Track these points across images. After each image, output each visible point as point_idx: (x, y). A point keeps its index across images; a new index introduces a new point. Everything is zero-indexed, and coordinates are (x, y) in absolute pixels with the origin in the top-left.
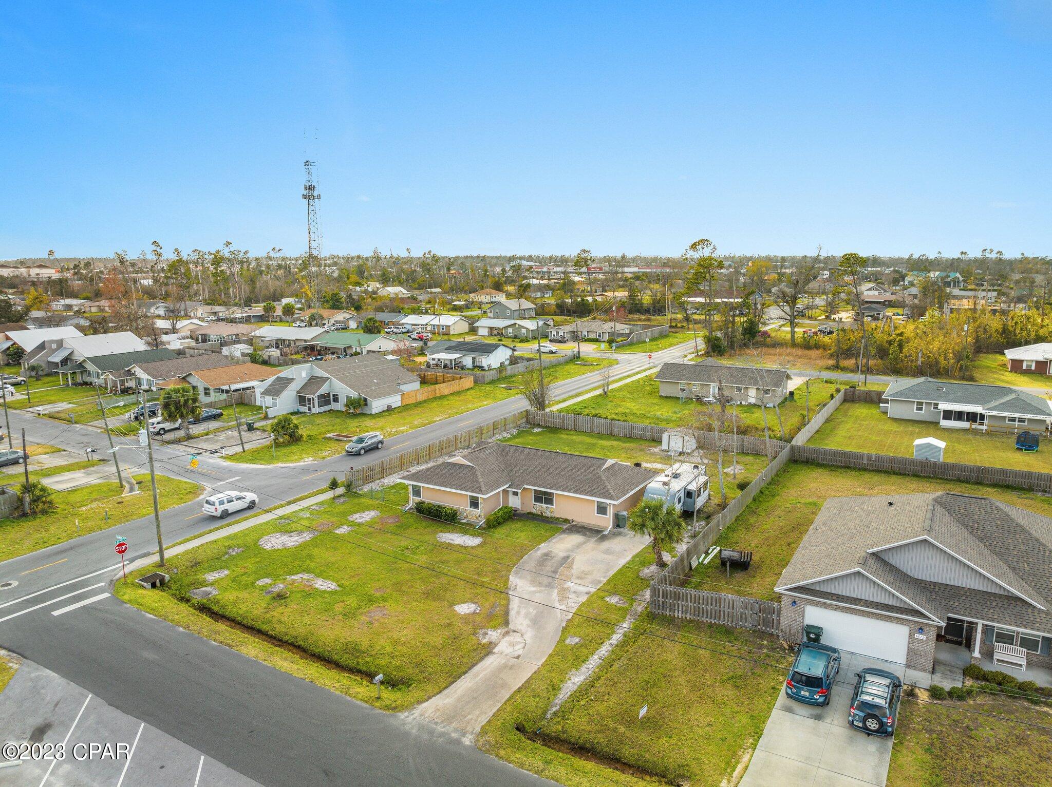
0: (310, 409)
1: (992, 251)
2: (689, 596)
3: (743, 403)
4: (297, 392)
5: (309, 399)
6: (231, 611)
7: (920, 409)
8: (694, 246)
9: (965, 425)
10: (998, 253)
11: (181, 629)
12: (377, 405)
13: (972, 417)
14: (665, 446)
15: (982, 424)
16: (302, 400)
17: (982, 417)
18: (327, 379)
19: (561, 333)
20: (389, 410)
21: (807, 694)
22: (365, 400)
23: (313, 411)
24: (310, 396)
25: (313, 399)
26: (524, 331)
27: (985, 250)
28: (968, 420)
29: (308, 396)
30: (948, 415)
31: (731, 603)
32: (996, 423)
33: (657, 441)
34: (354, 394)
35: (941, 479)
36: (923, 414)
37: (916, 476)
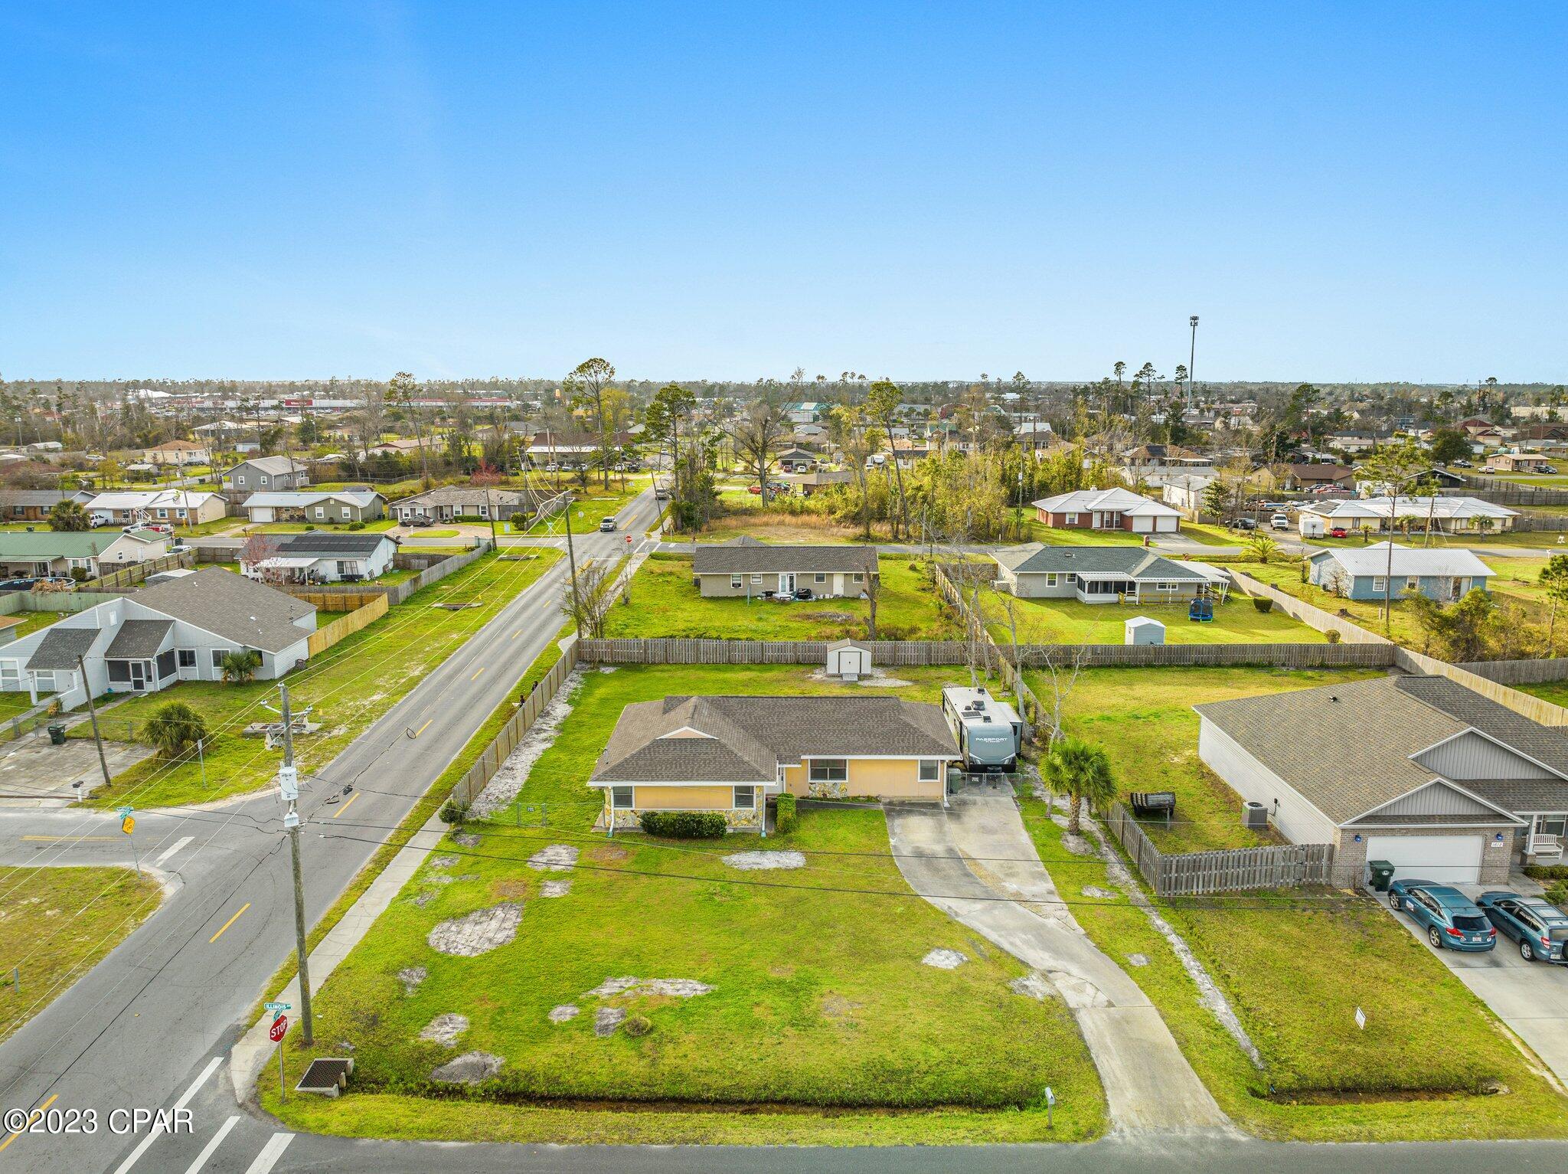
0: (139, 685)
1: (853, 375)
2: (1214, 862)
3: (827, 596)
4: (106, 655)
5: (137, 667)
6: (571, 1081)
7: (1051, 583)
8: (582, 368)
9: (1112, 597)
10: (860, 377)
11: (554, 1146)
12: (280, 661)
13: (1120, 587)
14: (832, 668)
15: (1133, 594)
16: (118, 670)
17: (1132, 585)
18: (168, 623)
19: (419, 511)
20: (300, 666)
21: (1480, 939)
22: (260, 654)
23: (149, 687)
24: (141, 661)
25: (148, 664)
26: (346, 510)
27: (846, 373)
28: (1116, 592)
29: (132, 661)
30: (1094, 587)
31: (1270, 857)
32: (1148, 592)
33: (821, 663)
34: (233, 646)
35: (1178, 666)
36: (1056, 590)
37: (1149, 666)
